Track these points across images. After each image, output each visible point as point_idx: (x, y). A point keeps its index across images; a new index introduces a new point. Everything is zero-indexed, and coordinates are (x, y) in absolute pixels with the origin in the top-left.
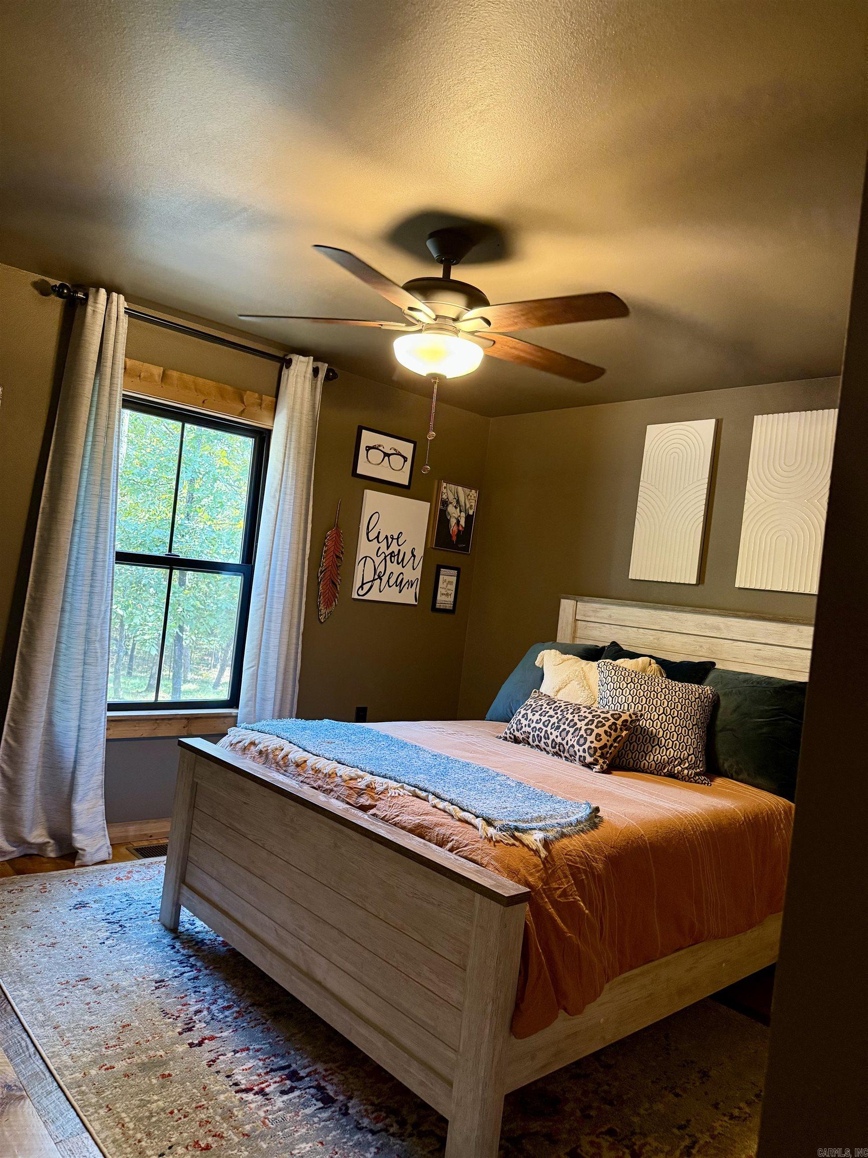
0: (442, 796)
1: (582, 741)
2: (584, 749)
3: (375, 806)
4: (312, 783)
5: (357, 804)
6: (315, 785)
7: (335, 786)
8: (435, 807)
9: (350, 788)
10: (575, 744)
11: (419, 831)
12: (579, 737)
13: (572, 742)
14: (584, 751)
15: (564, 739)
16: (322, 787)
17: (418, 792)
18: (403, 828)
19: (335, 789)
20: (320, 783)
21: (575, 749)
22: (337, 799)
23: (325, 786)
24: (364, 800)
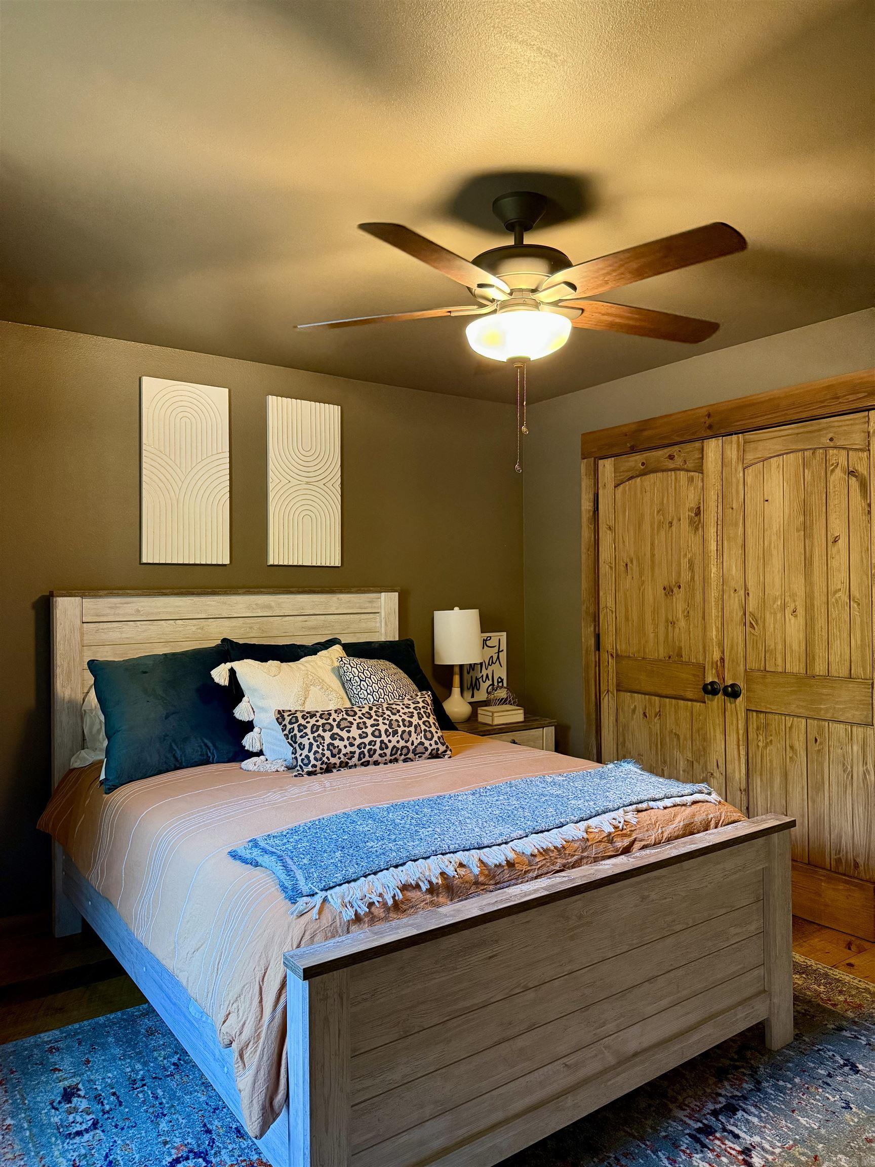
0: (657, 797)
1: (429, 735)
2: (436, 741)
3: (635, 840)
4: (552, 868)
5: (618, 851)
6: (557, 868)
7: (582, 852)
8: (665, 808)
9: (600, 841)
10: (423, 740)
11: (689, 831)
12: (423, 733)
13: (419, 740)
14: (436, 743)
15: (409, 740)
16: (568, 863)
17: (640, 806)
18: (677, 838)
19: (585, 854)
20: (560, 861)
21: (425, 745)
22: (594, 862)
23: (569, 860)
24: (621, 843)
